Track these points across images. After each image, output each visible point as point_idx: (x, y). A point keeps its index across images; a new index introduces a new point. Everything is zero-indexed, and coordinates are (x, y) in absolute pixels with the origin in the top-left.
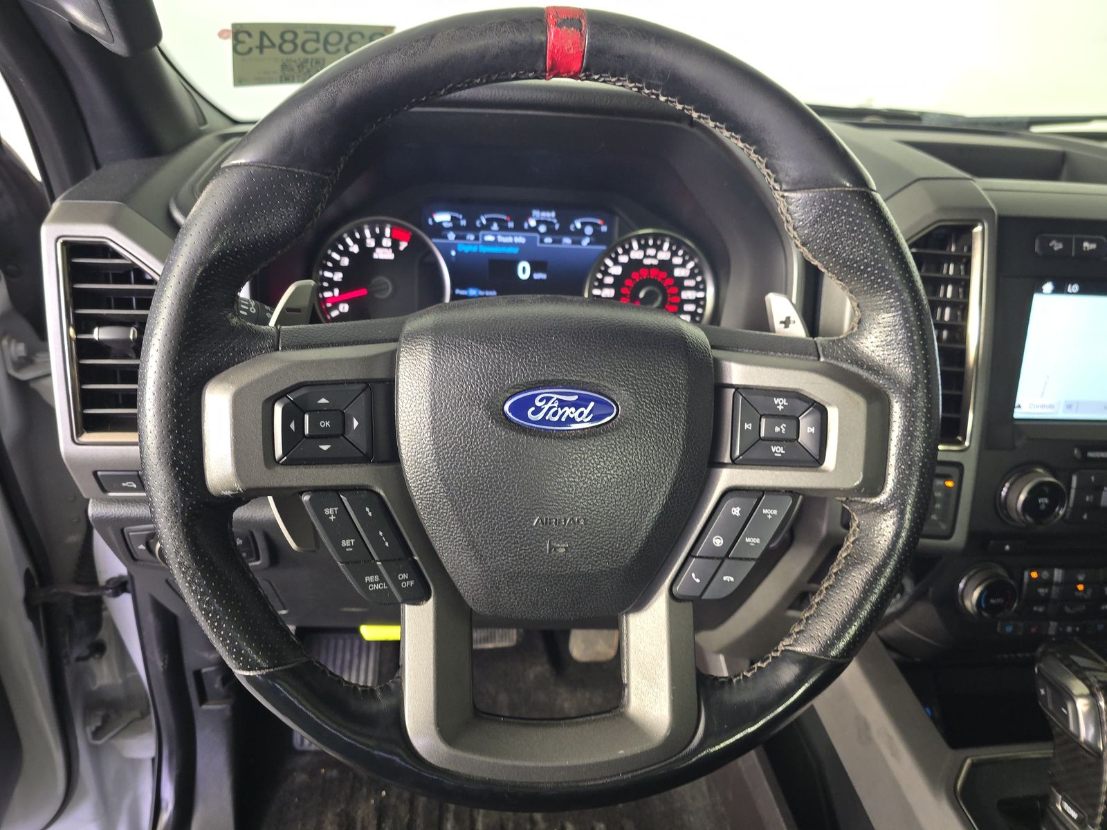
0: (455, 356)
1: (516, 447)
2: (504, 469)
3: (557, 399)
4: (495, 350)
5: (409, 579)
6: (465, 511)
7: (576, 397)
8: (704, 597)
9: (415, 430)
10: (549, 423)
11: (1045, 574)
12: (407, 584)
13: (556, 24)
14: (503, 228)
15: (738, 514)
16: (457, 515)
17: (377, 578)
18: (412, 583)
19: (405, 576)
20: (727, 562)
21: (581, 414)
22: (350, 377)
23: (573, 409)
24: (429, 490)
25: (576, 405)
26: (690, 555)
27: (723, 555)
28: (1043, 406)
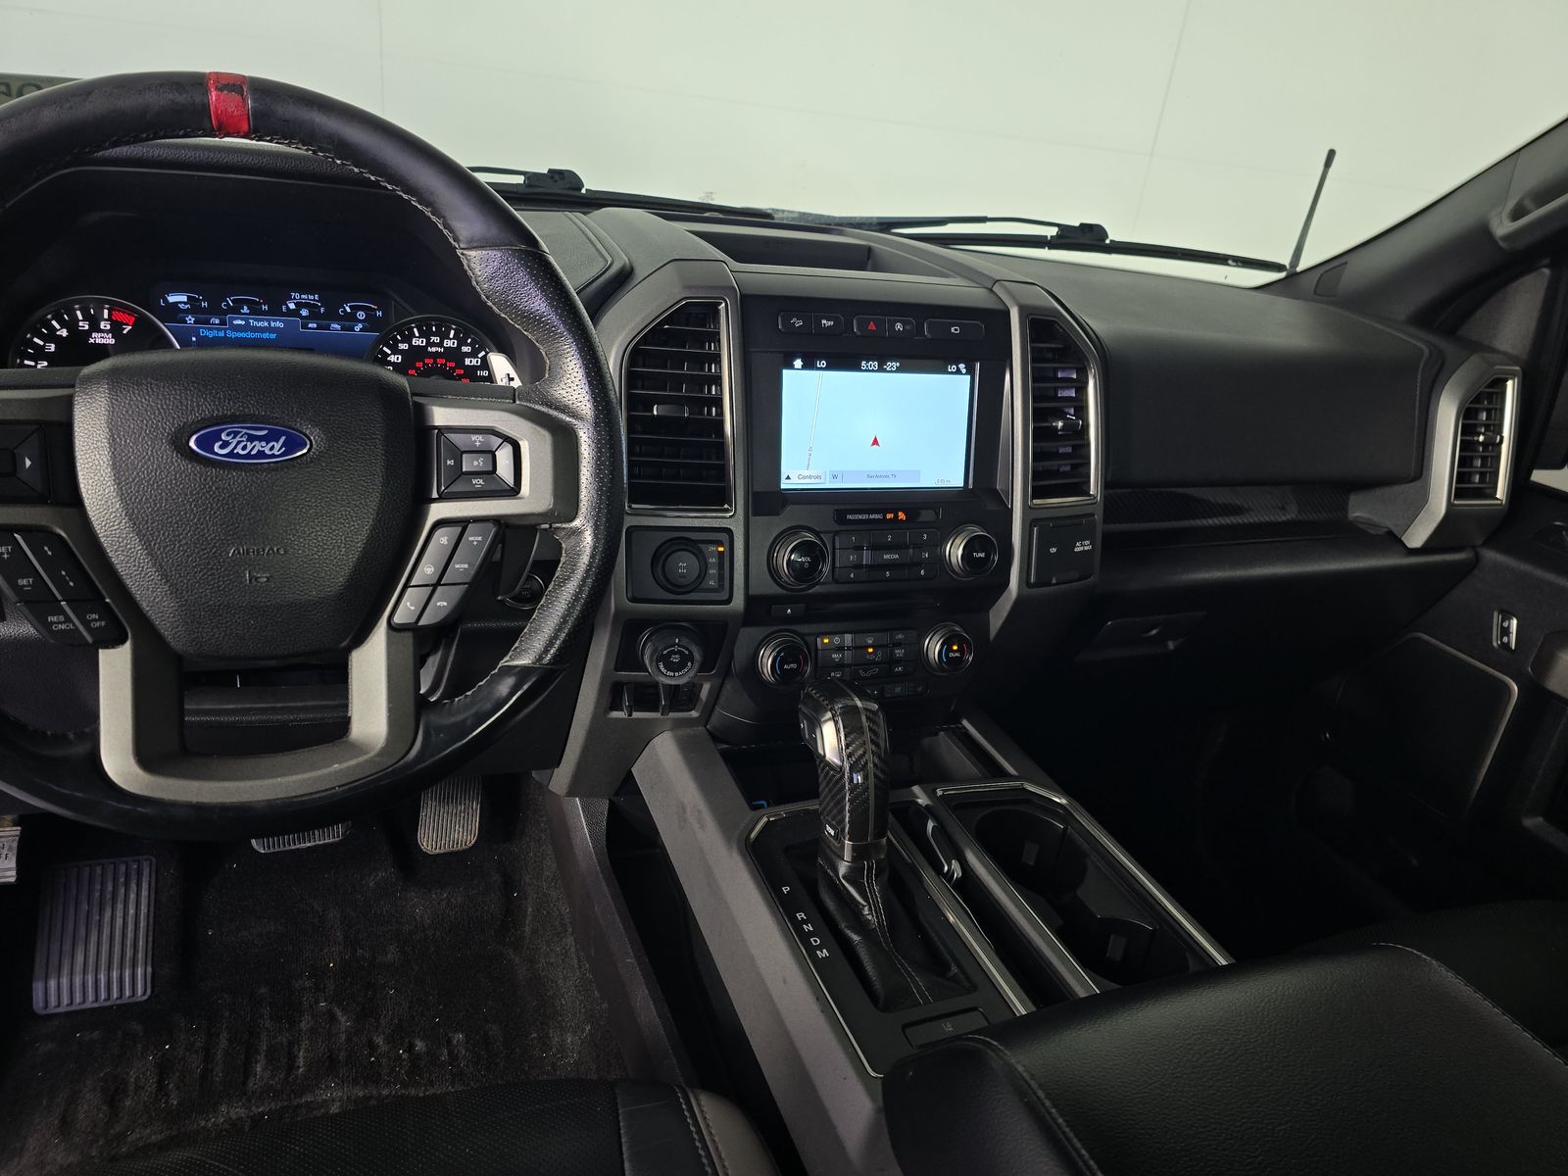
0: (134, 393)
1: (205, 480)
2: (194, 501)
3: (246, 433)
4: (176, 387)
5: (100, 620)
6: (155, 545)
7: (265, 432)
8: (420, 624)
9: (94, 468)
10: (238, 456)
11: (837, 640)
12: (98, 624)
13: (217, 89)
14: (255, 311)
15: (446, 543)
16: (147, 549)
17: (62, 618)
18: (103, 623)
19: (94, 616)
20: (440, 588)
21: (272, 448)
22: (21, 418)
23: (264, 444)
24: (113, 526)
25: (267, 439)
26: (406, 586)
27: (434, 582)
28: (810, 477)
